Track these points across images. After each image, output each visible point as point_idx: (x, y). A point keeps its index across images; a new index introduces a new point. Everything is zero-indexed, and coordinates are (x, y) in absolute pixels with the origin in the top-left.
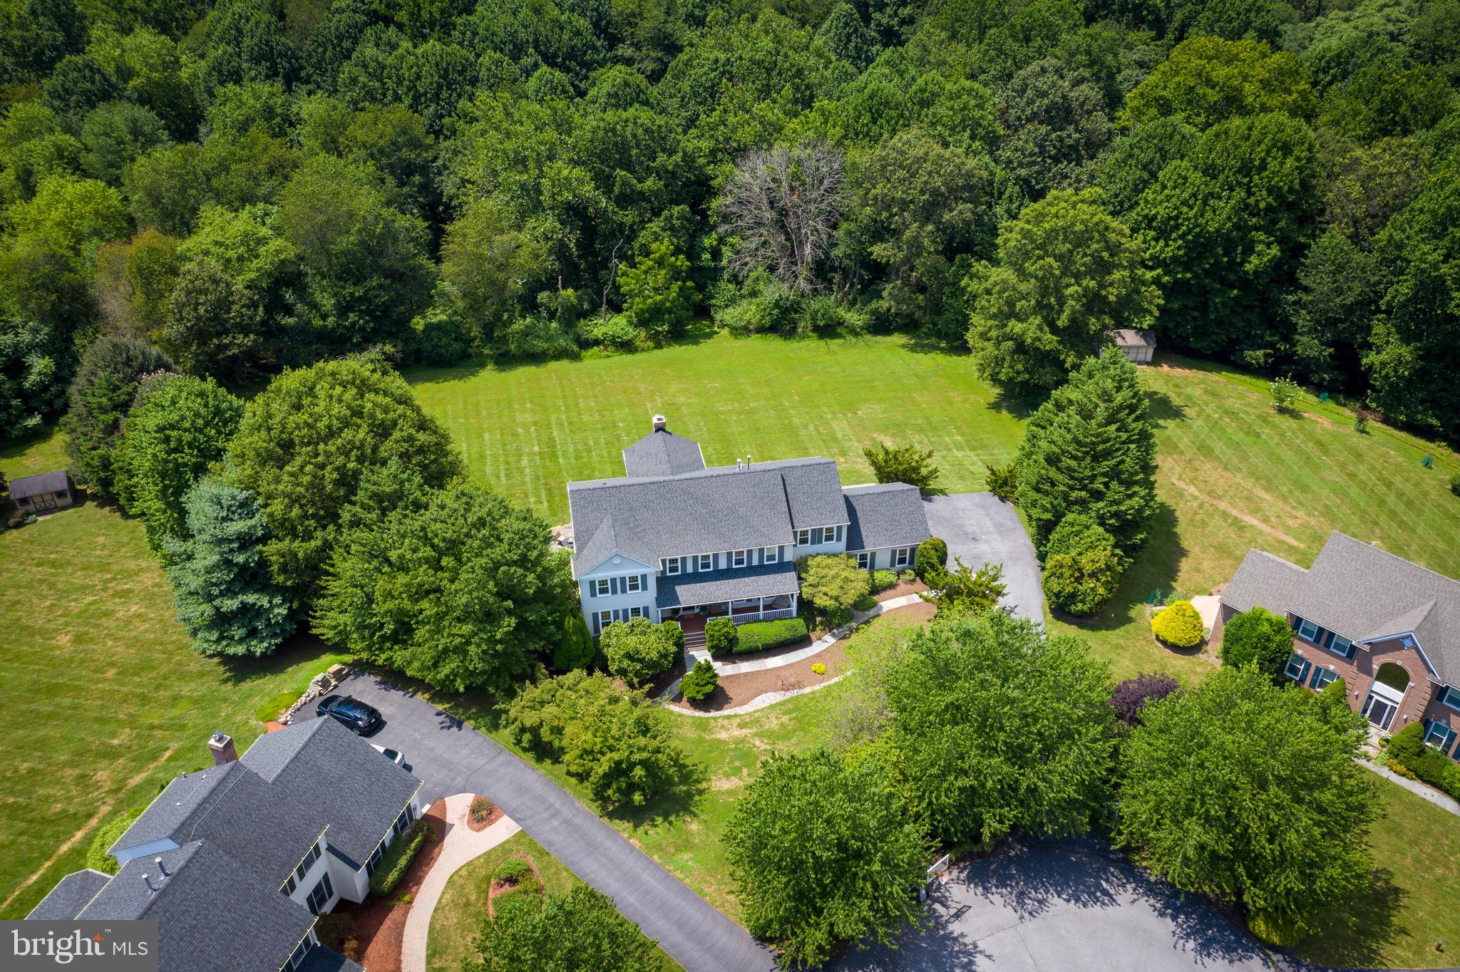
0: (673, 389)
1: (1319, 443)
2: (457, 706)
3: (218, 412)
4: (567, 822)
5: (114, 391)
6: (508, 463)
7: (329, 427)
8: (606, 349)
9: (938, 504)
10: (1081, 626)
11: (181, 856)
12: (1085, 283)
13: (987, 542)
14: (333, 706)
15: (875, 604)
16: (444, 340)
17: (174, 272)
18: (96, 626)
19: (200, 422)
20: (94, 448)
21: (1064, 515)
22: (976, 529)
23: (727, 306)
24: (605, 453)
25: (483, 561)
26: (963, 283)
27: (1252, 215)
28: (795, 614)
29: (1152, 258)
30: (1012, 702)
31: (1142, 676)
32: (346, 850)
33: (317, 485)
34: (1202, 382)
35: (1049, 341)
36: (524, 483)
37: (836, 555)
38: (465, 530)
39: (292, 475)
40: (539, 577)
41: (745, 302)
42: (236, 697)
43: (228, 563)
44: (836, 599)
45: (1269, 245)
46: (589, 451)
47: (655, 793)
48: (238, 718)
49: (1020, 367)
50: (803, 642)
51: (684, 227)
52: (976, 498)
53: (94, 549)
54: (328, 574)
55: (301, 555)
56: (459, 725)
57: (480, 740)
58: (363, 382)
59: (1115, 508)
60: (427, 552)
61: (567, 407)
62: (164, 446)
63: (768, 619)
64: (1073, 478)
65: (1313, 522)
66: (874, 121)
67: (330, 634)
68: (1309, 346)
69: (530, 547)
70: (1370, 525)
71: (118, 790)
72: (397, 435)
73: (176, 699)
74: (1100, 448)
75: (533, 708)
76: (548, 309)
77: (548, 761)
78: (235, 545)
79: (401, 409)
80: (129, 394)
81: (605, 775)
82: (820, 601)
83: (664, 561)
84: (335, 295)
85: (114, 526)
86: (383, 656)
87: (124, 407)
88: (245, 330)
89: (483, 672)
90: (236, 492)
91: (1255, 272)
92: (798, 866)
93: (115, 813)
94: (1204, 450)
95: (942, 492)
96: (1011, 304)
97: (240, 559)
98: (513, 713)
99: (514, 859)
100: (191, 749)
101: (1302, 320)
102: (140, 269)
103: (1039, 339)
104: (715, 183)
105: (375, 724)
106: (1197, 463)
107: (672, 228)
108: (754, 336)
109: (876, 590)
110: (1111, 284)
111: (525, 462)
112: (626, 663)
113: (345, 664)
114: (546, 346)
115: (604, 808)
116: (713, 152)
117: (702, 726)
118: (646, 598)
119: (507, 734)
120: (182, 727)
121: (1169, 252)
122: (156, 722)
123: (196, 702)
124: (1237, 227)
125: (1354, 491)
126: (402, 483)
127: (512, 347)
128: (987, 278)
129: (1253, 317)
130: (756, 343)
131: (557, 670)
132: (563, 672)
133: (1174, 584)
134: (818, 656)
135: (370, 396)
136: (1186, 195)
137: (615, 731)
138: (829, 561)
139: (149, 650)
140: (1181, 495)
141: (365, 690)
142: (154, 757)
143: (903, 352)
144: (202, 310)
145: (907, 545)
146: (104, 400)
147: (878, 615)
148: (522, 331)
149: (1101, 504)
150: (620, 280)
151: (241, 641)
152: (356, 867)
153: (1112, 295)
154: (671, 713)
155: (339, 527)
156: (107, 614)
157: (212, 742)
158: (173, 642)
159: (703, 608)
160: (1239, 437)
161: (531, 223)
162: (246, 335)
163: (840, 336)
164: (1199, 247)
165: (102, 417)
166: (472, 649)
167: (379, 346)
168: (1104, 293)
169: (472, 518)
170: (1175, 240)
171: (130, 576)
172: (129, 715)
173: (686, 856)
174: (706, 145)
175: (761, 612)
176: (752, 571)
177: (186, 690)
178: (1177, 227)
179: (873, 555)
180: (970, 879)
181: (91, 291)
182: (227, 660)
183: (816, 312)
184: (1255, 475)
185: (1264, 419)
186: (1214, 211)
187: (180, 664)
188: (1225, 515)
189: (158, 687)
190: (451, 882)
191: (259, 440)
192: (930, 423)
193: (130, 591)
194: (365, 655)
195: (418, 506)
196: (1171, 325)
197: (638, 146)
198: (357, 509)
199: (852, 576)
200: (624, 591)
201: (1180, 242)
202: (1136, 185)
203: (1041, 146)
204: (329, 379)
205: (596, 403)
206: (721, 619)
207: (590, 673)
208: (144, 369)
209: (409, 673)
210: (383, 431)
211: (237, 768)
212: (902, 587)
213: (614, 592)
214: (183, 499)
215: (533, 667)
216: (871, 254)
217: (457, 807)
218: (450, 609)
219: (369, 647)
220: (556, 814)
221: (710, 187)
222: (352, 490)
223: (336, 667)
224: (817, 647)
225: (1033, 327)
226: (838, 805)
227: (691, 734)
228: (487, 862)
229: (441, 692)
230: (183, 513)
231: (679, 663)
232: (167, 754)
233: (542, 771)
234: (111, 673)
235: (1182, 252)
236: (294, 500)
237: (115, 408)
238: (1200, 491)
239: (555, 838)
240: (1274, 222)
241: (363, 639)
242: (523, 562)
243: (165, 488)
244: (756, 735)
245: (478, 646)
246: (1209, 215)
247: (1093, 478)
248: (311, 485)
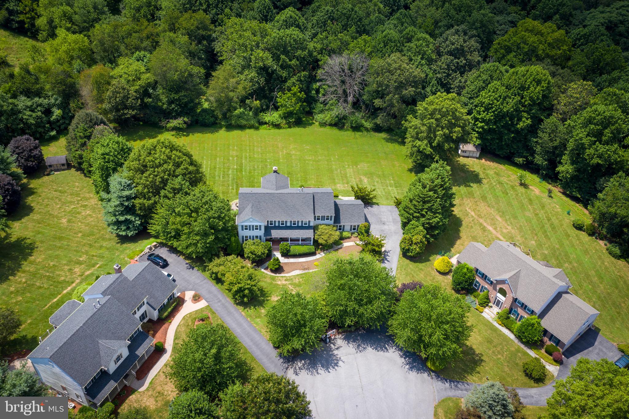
0: (291, 147)
1: (530, 200)
2: (193, 262)
3: (122, 150)
4: (223, 304)
5: (85, 131)
6: (224, 172)
7: (159, 163)
8: (269, 126)
9: (375, 208)
10: (411, 260)
11: (104, 300)
12: (444, 130)
13: (388, 225)
14: (153, 257)
15: (341, 244)
16: (207, 117)
17: (109, 83)
18: (75, 217)
19: (116, 153)
20: (77, 151)
21: (411, 221)
22: (385, 220)
23: (319, 113)
24: (260, 172)
25: (205, 216)
26: (402, 122)
27: (523, 106)
28: (312, 244)
29: (482, 118)
30: (358, 286)
31: (413, 281)
32: (153, 304)
33: (153, 182)
34: (496, 168)
35: (429, 150)
36: (228, 181)
37: (329, 225)
38: (201, 205)
39: (146, 177)
40: (224, 223)
41: (326, 112)
42: (121, 249)
43: (122, 204)
44: (326, 241)
45: (527, 119)
46: (254, 170)
47: (251, 299)
48: (122, 257)
49: (419, 158)
50: (313, 254)
51: (305, 80)
52: (389, 208)
53: (74, 187)
54: (155, 213)
55: (146, 205)
56: (193, 268)
57: (199, 274)
58: (173, 146)
59: (428, 221)
60: (187, 211)
61: (250, 150)
62: (103, 160)
63: (302, 245)
64: (416, 209)
65: (513, 231)
66: (385, 46)
67: (154, 233)
68: (539, 160)
69: (221, 213)
70: (534, 235)
71: (82, 275)
72: (182, 167)
73: (101, 247)
74: (426, 199)
75: (217, 266)
76: (249, 106)
77: (220, 284)
78: (125, 199)
79: (185, 157)
80: (90, 133)
81: (236, 291)
82: (320, 241)
83: (268, 221)
84: (167, 97)
85: (82, 179)
86: (170, 243)
87: (89, 137)
88: (133, 108)
89: (202, 252)
90: (127, 181)
91: (521, 128)
92: (286, 326)
93: (81, 283)
94: (484, 198)
95: (377, 204)
96: (417, 134)
97: (126, 204)
98: (210, 267)
99: (204, 313)
100: (106, 265)
101: (538, 149)
102: (96, 82)
103: (425, 149)
104: (320, 63)
105: (165, 265)
106: (478, 203)
107: (301, 81)
108: (328, 127)
109: (342, 238)
110: (455, 132)
111: (230, 172)
112: (250, 254)
113: (157, 243)
114: (246, 123)
115: (235, 301)
116: (322, 49)
117: (273, 279)
118: (261, 233)
119: (208, 274)
120: (103, 257)
121: (488, 117)
122: (95, 254)
123: (108, 249)
124: (516, 110)
125: (534, 221)
126: (182, 185)
127: (233, 122)
128: (410, 122)
129: (520, 145)
130: (328, 129)
131: (227, 254)
132: (229, 254)
133: (452, 249)
134: (317, 260)
135: (174, 152)
136: (496, 96)
137: (241, 277)
138: (326, 227)
139: (93, 228)
140: (468, 215)
141: (163, 253)
142: (94, 266)
143: (383, 141)
144: (118, 100)
145: (356, 224)
146: (81, 134)
147: (341, 248)
148: (238, 115)
149: (424, 219)
150: (278, 100)
151: (124, 231)
152: (155, 310)
153: (454, 136)
154: (264, 273)
155: (160, 196)
156: (79, 213)
157: (115, 266)
158: (100, 226)
159: (281, 238)
160: (500, 194)
161: (246, 72)
162: (133, 110)
163: (361, 131)
164: (500, 117)
165: (80, 140)
166: (199, 245)
167: (182, 118)
168: (451, 135)
169: (204, 200)
170: (491, 113)
171: (87, 200)
172: (86, 250)
173: (258, 320)
174: (319, 46)
175: (300, 242)
176: (298, 228)
177: (105, 244)
178: (492, 108)
179: (344, 226)
180: (344, 339)
181: (77, 86)
182: (118, 236)
183: (353, 121)
184: (498, 210)
185: (513, 187)
186: (507, 104)
187: (103, 234)
188: (481, 224)
189: (95, 242)
190: (184, 318)
191: (135, 164)
192: (383, 174)
193: (86, 205)
194: (164, 241)
195: (187, 194)
196: (488, 144)
197: (291, 46)
198: (166, 192)
199: (333, 233)
200: (253, 230)
201: (492, 114)
202: (480, 88)
203: (448, 65)
204: (161, 144)
205: (261, 150)
206: (285, 243)
207: (237, 257)
208: (96, 124)
209: (178, 249)
210: (178, 165)
211: (121, 275)
212: (353, 238)
213: (250, 230)
214: (108, 180)
215: (219, 252)
216: (374, 103)
217: (189, 295)
218: (193, 231)
219: (166, 239)
220: (220, 301)
221: (318, 65)
222: (165, 185)
223: (155, 244)
224: (318, 256)
225: (424, 145)
226: (299, 310)
227: (269, 281)
228: (196, 313)
229: (188, 257)
230: (108, 185)
231: (269, 255)
232: (98, 265)
233: (218, 287)
234: (80, 235)
235: (492, 118)
236: (145, 186)
237: (85, 137)
238: (475, 214)
239: (218, 309)
240: (531, 110)
241: (164, 236)
242: (219, 218)
243: (103, 174)
244: (290, 284)
245: (201, 244)
246: (505, 105)
247: (422, 210)
248: (152, 182)
